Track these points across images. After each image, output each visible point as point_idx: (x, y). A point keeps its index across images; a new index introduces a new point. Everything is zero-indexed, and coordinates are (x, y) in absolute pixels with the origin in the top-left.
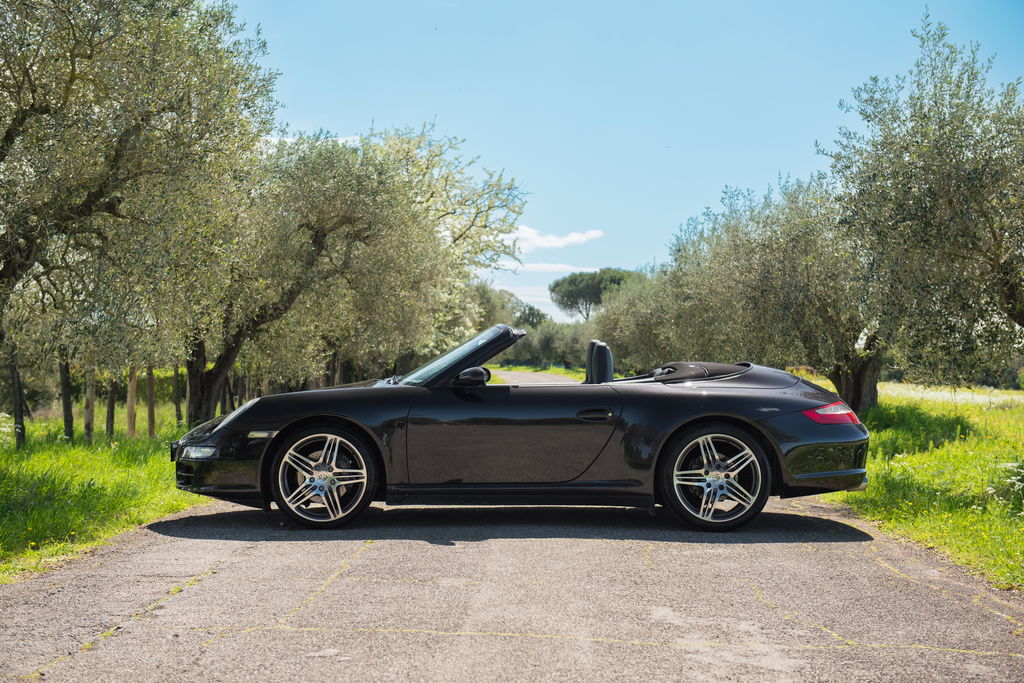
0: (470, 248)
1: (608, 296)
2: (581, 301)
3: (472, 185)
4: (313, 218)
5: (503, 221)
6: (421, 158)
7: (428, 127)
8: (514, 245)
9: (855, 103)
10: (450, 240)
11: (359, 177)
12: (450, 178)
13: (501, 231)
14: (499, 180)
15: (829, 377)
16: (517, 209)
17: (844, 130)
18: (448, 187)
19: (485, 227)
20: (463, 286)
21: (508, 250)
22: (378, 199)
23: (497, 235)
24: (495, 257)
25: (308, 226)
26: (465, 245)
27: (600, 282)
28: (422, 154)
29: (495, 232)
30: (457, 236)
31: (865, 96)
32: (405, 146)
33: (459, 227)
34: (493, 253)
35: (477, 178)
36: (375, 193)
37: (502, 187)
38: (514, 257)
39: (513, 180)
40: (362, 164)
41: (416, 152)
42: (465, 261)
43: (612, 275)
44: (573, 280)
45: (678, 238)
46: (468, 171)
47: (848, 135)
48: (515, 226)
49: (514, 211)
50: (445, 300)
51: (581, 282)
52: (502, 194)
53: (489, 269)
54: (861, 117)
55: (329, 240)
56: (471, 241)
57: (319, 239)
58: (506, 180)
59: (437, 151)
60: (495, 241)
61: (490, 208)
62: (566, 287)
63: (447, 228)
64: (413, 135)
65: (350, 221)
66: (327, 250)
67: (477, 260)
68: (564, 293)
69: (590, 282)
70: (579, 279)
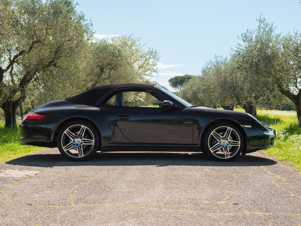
1: (185, 84)
2: (178, 85)
3: (144, 52)
4: (100, 64)
5: (153, 62)
6: (129, 44)
7: (131, 35)
8: (157, 69)
9: (241, 37)
10: (137, 68)
11: (113, 53)
12: (138, 49)
14: (152, 50)
15: (243, 107)
16: (157, 59)
17: (239, 44)
18: (137, 52)
19: (148, 64)
20: (141, 81)
21: (155, 71)
22: (118, 59)
23: (152, 66)
24: (151, 73)
25: (99, 66)
26: (142, 70)
27: (184, 79)
28: (129, 43)
29: (151, 66)
30: (140, 67)
31: (244, 35)
32: (125, 40)
33: (141, 64)
34: (150, 71)
35: (146, 50)
36: (117, 57)
37: (153, 52)
38: (157, 73)
39: (156, 50)
40: (114, 49)
42: (142, 74)
43: (188, 76)
44: (176, 78)
45: (203, 68)
46: (143, 48)
47: (239, 45)
48: (157, 64)
49: (156, 59)
51: (178, 79)
52: (153, 54)
53: (149, 76)
54: (243, 41)
55: (104, 70)
56: (144, 68)
57: (102, 70)
58: (154, 50)
59: (134, 42)
60: (151, 68)
61: (149, 58)
63: (137, 64)
64: (127, 37)
65: (110, 65)
66: (104, 73)
67: (145, 74)
68: (173, 82)
69: (181, 79)
70: (178, 78)
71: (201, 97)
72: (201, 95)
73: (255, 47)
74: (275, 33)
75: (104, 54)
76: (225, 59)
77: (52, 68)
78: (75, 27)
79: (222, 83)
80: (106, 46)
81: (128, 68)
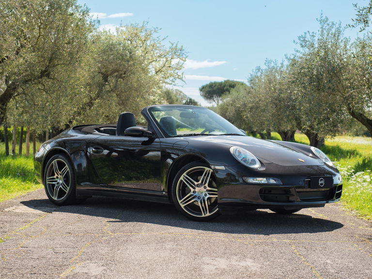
0: (163, 76)
2: (215, 96)
3: (165, 49)
4: (104, 70)
5: (178, 64)
6: (142, 36)
7: (145, 23)
8: (182, 75)
9: (299, 41)
10: (154, 72)
11: (122, 55)
12: (155, 45)
13: (177, 69)
14: (176, 46)
15: (305, 134)
16: (184, 59)
17: (296, 49)
18: (153, 49)
19: (170, 67)
20: (160, 92)
21: (179, 77)
22: (130, 63)
23: (175, 70)
24: (174, 80)
25: (102, 73)
26: (161, 75)
27: (224, 87)
28: (142, 35)
29: (174, 69)
30: (157, 71)
31: (302, 39)
32: (135, 31)
33: (159, 67)
34: (173, 78)
35: (167, 46)
36: (128, 61)
37: (177, 49)
38: (182, 80)
39: (182, 46)
40: (123, 49)
41: (139, 34)
42: (161, 82)
43: (230, 83)
44: (211, 85)
45: (251, 75)
46: (163, 43)
47: (297, 51)
48: (183, 66)
49: (182, 60)
50: (152, 99)
53: (171, 85)
54: (301, 46)
55: (109, 79)
56: (163, 73)
57: (105, 78)
58: (179, 47)
59: (149, 33)
60: (174, 73)
61: (172, 59)
62: (208, 89)
63: (153, 67)
64: (139, 27)
65: (117, 71)
66: (108, 82)
67: (166, 81)
68: (207, 92)
69: (219, 86)
70: (214, 85)
71: (247, 117)
72: (247, 115)
73: (318, 54)
74: (345, 36)
75: (108, 57)
76: (280, 65)
77: (44, 79)
78: (77, 25)
79: (276, 100)
80: (112, 45)
81: (143, 76)
